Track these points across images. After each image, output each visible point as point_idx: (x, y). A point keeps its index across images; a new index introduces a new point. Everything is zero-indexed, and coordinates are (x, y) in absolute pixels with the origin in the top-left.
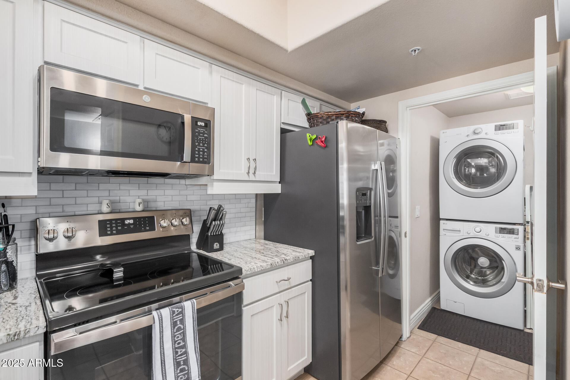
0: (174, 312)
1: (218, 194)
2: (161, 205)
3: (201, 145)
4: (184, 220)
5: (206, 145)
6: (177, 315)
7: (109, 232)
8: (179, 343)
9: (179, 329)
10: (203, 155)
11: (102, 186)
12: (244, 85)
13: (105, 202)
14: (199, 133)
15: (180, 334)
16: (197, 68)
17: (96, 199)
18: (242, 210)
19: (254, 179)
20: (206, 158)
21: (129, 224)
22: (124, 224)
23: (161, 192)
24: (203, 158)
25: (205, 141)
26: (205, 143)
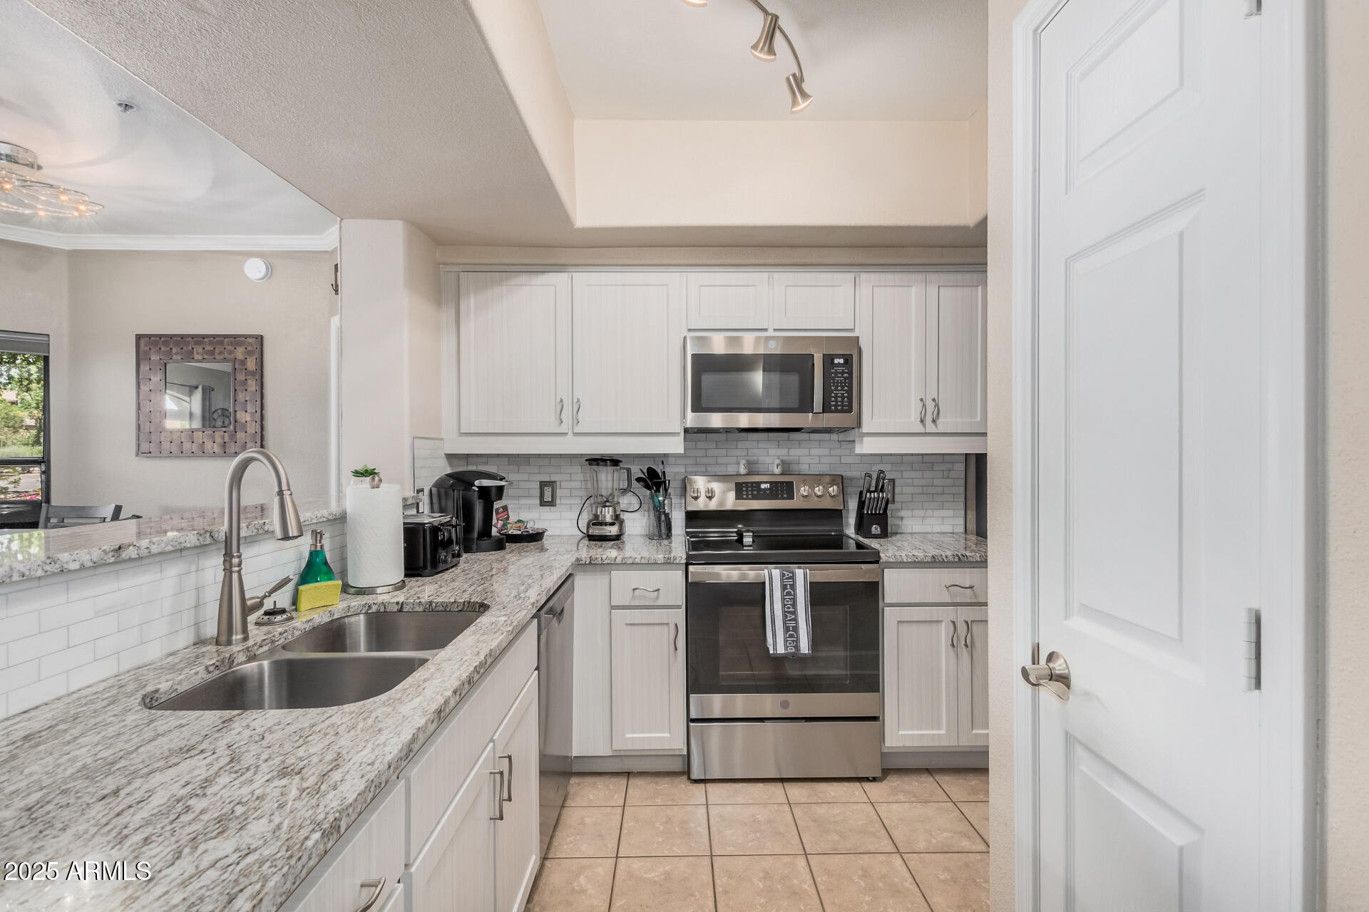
0: (784, 575)
1: (891, 455)
2: (804, 468)
3: (839, 388)
4: (831, 489)
5: (846, 388)
6: (787, 579)
7: (745, 496)
8: (788, 608)
9: (789, 594)
10: (842, 402)
11: (740, 444)
12: (914, 288)
13: (743, 462)
14: (836, 373)
15: (790, 599)
16: (838, 286)
17: (734, 459)
18: (937, 482)
19: (935, 431)
20: (846, 406)
21: (765, 489)
22: (759, 489)
23: (805, 452)
24: (843, 406)
25: (845, 383)
26: (845, 386)
